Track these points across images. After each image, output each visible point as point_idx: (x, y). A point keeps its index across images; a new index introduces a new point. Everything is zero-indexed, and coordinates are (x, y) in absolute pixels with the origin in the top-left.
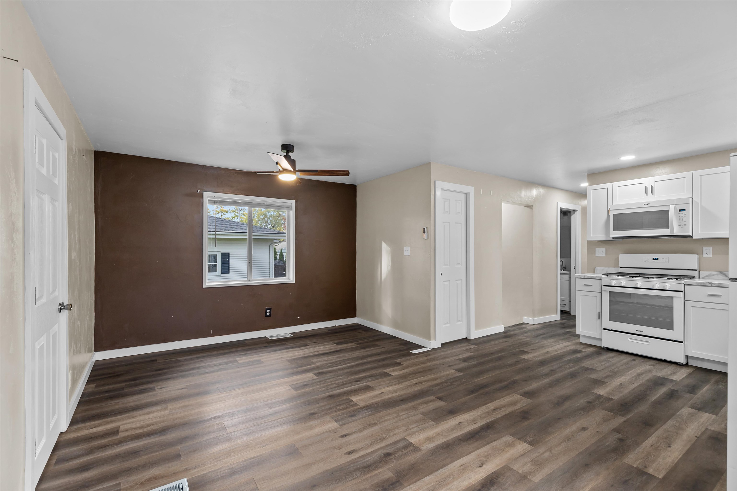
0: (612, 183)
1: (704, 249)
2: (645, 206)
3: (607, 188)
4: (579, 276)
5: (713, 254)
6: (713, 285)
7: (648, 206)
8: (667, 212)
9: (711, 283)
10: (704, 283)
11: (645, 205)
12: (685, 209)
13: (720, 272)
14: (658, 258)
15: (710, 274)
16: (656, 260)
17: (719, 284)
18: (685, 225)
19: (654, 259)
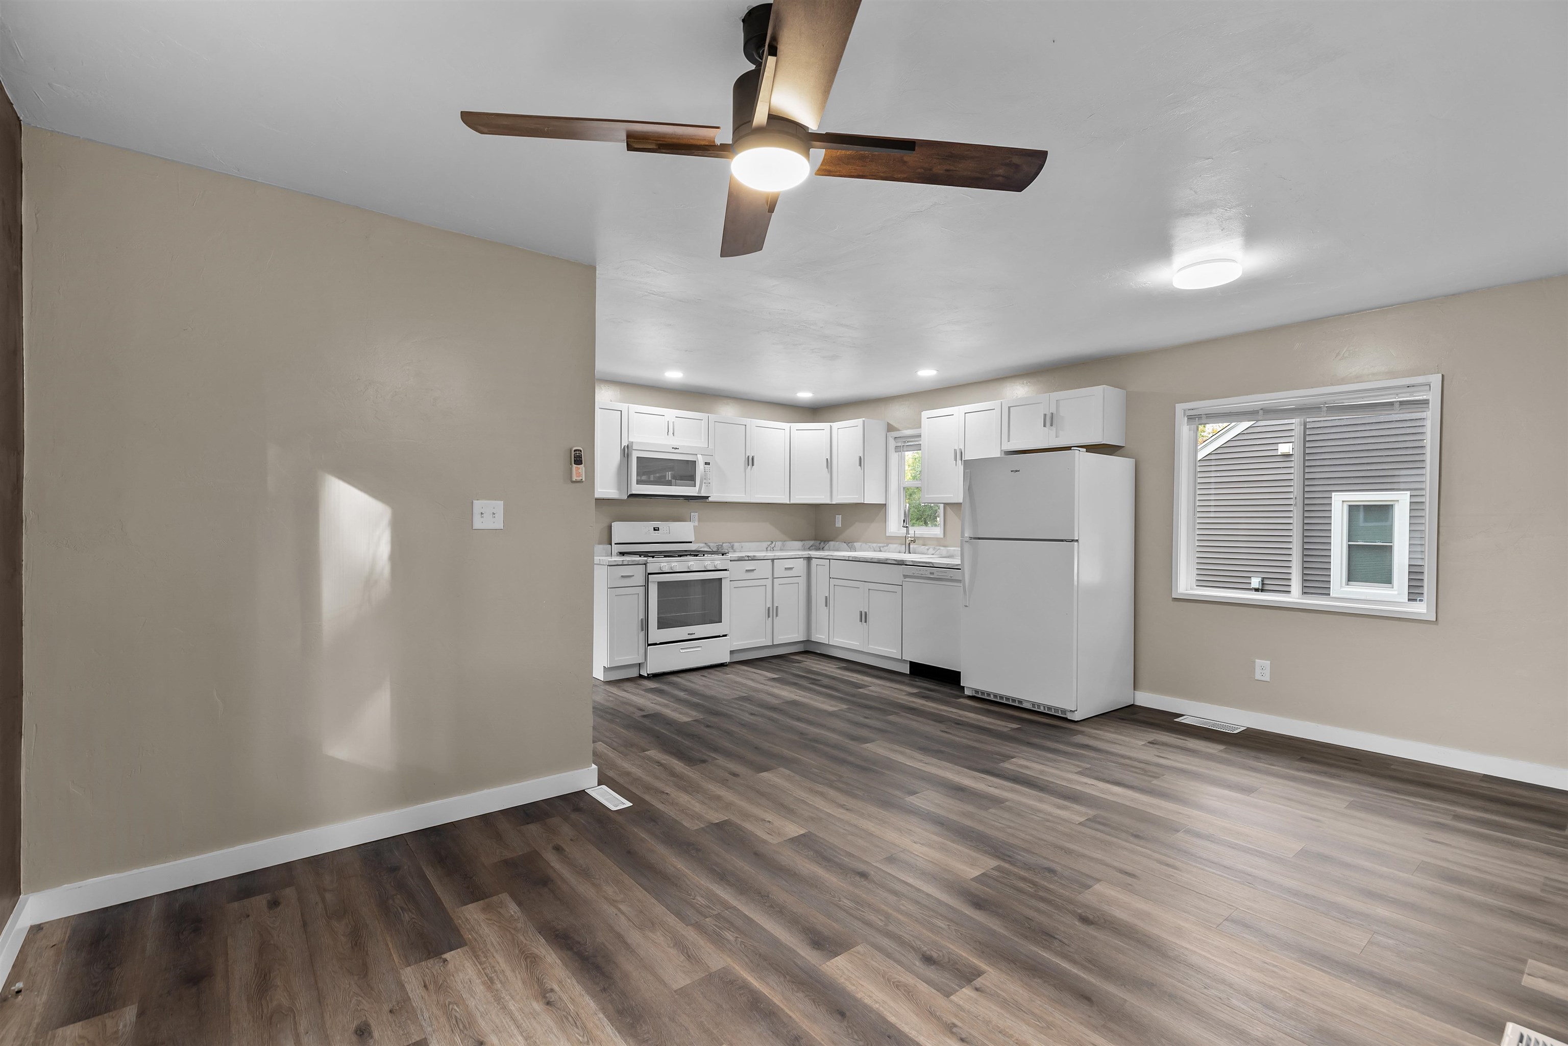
0: (628, 404)
1: (692, 514)
2: (674, 451)
3: (621, 411)
4: (615, 561)
5: (699, 521)
6: (750, 559)
7: (676, 451)
8: (694, 463)
9: (748, 556)
10: (743, 557)
11: (673, 449)
12: (709, 463)
13: (706, 543)
14: (658, 528)
15: (699, 546)
16: (656, 530)
17: (754, 556)
18: (709, 483)
19: (655, 530)
